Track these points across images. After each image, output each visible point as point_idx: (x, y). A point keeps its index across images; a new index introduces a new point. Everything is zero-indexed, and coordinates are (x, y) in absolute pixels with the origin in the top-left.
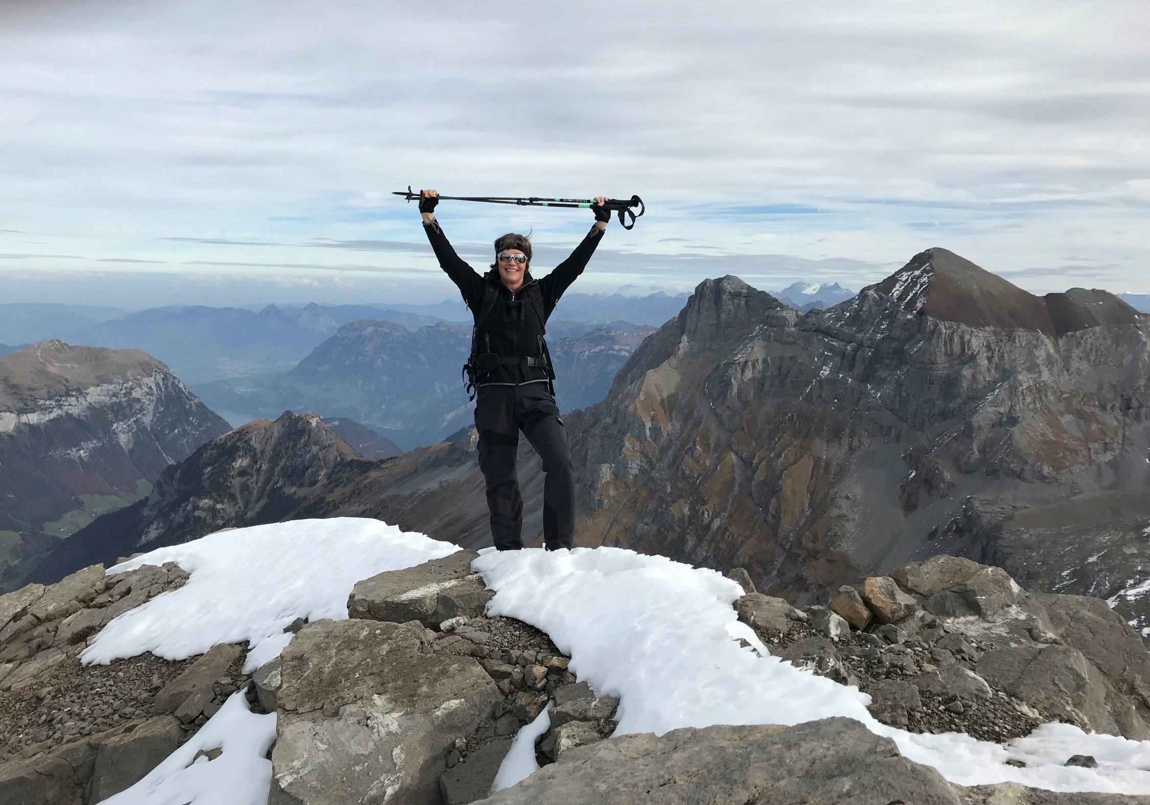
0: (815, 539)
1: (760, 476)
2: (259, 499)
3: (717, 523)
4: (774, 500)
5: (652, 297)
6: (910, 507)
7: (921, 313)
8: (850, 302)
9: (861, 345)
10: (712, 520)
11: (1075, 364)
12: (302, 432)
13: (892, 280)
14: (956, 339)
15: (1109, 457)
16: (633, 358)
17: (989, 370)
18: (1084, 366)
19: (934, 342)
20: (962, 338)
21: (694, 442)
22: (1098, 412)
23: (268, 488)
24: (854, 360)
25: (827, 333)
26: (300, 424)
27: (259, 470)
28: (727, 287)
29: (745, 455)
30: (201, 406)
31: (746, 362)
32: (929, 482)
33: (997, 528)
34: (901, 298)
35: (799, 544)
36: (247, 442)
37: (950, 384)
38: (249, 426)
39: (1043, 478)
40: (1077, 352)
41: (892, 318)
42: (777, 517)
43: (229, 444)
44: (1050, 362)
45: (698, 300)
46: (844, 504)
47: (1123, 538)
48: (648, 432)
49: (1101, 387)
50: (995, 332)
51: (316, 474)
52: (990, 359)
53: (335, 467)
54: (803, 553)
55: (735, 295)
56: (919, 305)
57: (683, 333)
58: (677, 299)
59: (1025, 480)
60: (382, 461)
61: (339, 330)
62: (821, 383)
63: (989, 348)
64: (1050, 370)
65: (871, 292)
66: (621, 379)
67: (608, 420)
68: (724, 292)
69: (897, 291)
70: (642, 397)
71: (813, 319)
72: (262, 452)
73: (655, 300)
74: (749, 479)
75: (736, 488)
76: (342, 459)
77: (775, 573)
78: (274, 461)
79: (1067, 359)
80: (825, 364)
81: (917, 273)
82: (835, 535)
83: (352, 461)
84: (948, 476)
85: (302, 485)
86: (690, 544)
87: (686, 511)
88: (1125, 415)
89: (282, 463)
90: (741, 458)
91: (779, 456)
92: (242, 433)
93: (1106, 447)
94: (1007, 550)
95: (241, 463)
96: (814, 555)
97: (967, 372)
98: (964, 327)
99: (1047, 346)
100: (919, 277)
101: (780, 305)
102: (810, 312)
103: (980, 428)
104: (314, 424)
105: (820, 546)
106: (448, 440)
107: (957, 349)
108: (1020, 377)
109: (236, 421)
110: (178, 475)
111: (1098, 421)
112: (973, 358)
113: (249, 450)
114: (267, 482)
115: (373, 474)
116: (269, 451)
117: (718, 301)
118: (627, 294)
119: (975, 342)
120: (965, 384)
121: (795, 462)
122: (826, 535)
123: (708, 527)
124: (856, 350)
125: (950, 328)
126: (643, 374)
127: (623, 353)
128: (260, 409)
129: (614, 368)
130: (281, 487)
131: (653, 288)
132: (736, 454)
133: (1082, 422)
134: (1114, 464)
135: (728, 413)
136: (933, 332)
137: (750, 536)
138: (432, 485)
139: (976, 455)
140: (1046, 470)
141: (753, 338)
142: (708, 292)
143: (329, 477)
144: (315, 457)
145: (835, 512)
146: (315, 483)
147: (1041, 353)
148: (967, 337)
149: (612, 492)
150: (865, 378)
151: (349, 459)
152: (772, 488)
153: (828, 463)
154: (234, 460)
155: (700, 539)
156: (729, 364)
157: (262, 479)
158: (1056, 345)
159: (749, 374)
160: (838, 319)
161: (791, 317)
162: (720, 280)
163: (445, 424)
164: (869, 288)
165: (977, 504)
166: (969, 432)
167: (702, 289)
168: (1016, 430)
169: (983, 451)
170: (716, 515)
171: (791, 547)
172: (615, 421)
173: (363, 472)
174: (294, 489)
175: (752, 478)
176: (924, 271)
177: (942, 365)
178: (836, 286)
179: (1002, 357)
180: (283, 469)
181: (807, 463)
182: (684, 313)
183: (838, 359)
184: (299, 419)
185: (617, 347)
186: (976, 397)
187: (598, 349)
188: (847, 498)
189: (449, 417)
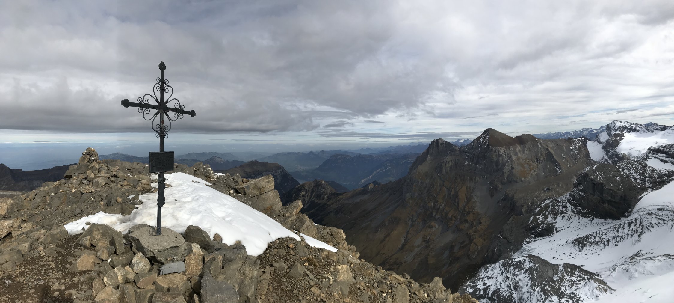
0: (469, 208)
1: (453, 192)
2: (308, 203)
3: (441, 208)
4: (457, 199)
5: (419, 145)
6: (492, 196)
7: (488, 145)
8: (471, 144)
9: (474, 155)
10: (440, 207)
11: (526, 152)
12: (319, 185)
13: (480, 137)
14: (497, 151)
15: (535, 173)
16: (414, 163)
17: (505, 157)
18: (527, 152)
19: (492, 152)
20: (498, 150)
21: (434, 185)
22: (532, 163)
23: (310, 200)
24: (473, 159)
25: (466, 152)
26: (319, 183)
27: (308, 195)
28: (440, 142)
29: (448, 187)
30: (292, 178)
31: (446, 162)
32: (496, 188)
33: (513, 196)
34: (483, 142)
35: (464, 210)
36: (304, 188)
37: (497, 162)
38: (304, 183)
39: (522, 181)
40: (525, 149)
41: (481, 147)
42: (458, 204)
43: (300, 188)
44: (520, 151)
45: (432, 146)
46: (475, 198)
47: (541, 192)
48: (420, 183)
49: (531, 157)
50: (505, 148)
51: (324, 197)
52: (505, 155)
53: (330, 194)
54: (466, 213)
55: (442, 144)
56: (487, 143)
57: (428, 155)
58: (426, 146)
59: (518, 182)
60: (343, 193)
61: (330, 157)
62: (466, 165)
63: (505, 152)
64: (520, 153)
65: (475, 141)
66: (411, 169)
67: (408, 181)
68: (439, 143)
69: (481, 140)
70: (417, 173)
71: (462, 148)
72: (308, 190)
73: (420, 146)
74: (450, 194)
75: (446, 197)
76: (331, 192)
77: (459, 219)
78: (312, 193)
79: (524, 151)
80: (466, 160)
81: (486, 135)
82: (474, 206)
83: (334, 193)
84: (500, 186)
85: (320, 200)
86: (434, 214)
87: (432, 204)
88: (537, 163)
89: (314, 193)
90: (447, 188)
91: (457, 186)
92: (303, 185)
93: (535, 171)
94: (516, 201)
95: (303, 193)
96: (469, 213)
97: (500, 159)
98: (498, 147)
99: (518, 148)
100: (486, 136)
101: (454, 146)
102: (461, 147)
103: (506, 172)
104: (323, 183)
105: (471, 210)
106: (362, 187)
107: (497, 154)
108: (513, 157)
109: (301, 182)
110: (286, 196)
111: (532, 165)
112: (501, 155)
113: (305, 190)
114: (310, 198)
115: (341, 197)
116: (310, 190)
117: (438, 145)
118: (412, 145)
119: (501, 151)
120: (501, 162)
121: (462, 188)
122: (472, 207)
123: (439, 209)
124: (473, 156)
125: (495, 148)
126: (417, 167)
127: (412, 161)
128: (308, 179)
129: (410, 166)
130: (314, 200)
131: (419, 143)
132: (446, 187)
133: (529, 166)
134: (537, 175)
135: (442, 176)
136: (491, 150)
137: (451, 210)
138: (358, 200)
139: (506, 180)
140: (523, 179)
141: (448, 155)
142: (435, 143)
143: (328, 197)
144: (323, 192)
145: (473, 200)
146: (323, 199)
147: (517, 149)
148: (499, 150)
149: (410, 202)
150: (477, 164)
151: (333, 192)
152: (456, 196)
153: (470, 187)
154: (301, 192)
155: (437, 213)
156: (442, 163)
157: (308, 198)
158: (520, 147)
159: (447, 165)
160: (468, 148)
161: (457, 148)
162: (438, 140)
163: (362, 183)
164: (475, 140)
165: (507, 192)
166: (503, 174)
167: (433, 142)
168: (514, 170)
169: (507, 178)
170: (441, 205)
171: (462, 211)
172: (410, 181)
173: (338, 196)
174: (318, 201)
175: (451, 194)
176: (488, 134)
177: (495, 158)
178: (468, 140)
179: (508, 154)
180: (314, 195)
181: (464, 188)
182: (428, 149)
183: (470, 159)
184: (319, 181)
185: (410, 160)
186: (504, 165)
187: (405, 161)
188: (476, 196)
189: (363, 181)
